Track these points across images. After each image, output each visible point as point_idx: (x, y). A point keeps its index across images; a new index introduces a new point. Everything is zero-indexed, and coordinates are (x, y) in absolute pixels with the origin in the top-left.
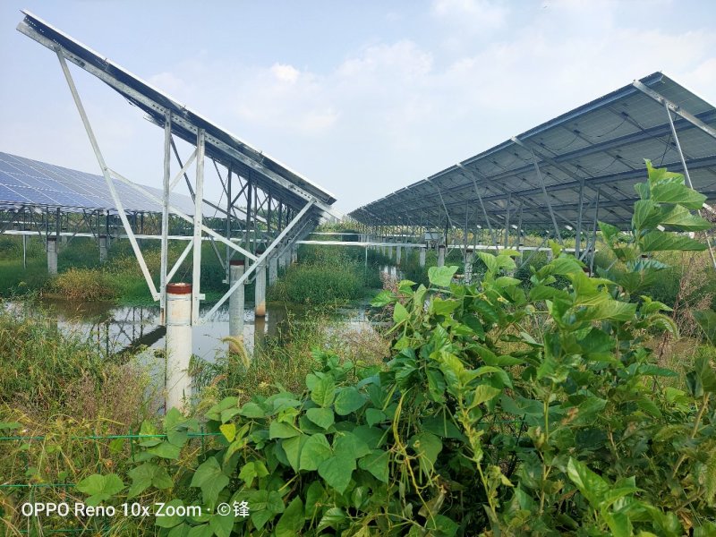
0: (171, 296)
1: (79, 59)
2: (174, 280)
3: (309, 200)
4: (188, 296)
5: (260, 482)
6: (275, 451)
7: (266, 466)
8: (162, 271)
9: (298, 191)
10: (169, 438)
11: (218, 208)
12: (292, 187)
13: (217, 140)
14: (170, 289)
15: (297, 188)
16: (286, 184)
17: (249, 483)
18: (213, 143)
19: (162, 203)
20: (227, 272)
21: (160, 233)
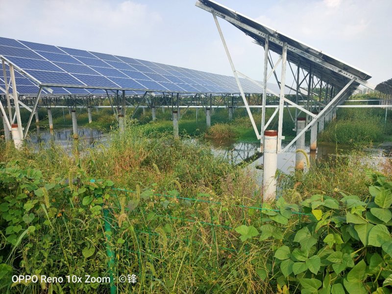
0: (267, 137)
1: (223, 14)
2: (268, 129)
3: (352, 78)
4: (276, 137)
5: (337, 246)
6: (349, 229)
7: (342, 238)
8: (262, 124)
9: (344, 74)
10: (281, 213)
11: (291, 89)
12: (340, 71)
13: (294, 48)
14: (266, 134)
15: (344, 72)
16: (336, 70)
17: (331, 246)
18: (291, 50)
19: (263, 87)
20: (296, 124)
21: (261, 105)
